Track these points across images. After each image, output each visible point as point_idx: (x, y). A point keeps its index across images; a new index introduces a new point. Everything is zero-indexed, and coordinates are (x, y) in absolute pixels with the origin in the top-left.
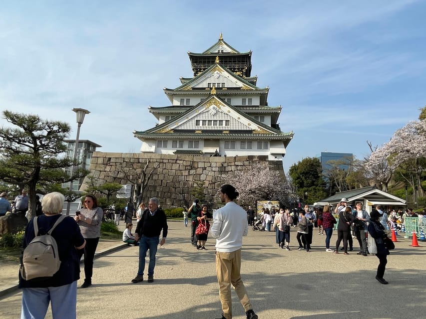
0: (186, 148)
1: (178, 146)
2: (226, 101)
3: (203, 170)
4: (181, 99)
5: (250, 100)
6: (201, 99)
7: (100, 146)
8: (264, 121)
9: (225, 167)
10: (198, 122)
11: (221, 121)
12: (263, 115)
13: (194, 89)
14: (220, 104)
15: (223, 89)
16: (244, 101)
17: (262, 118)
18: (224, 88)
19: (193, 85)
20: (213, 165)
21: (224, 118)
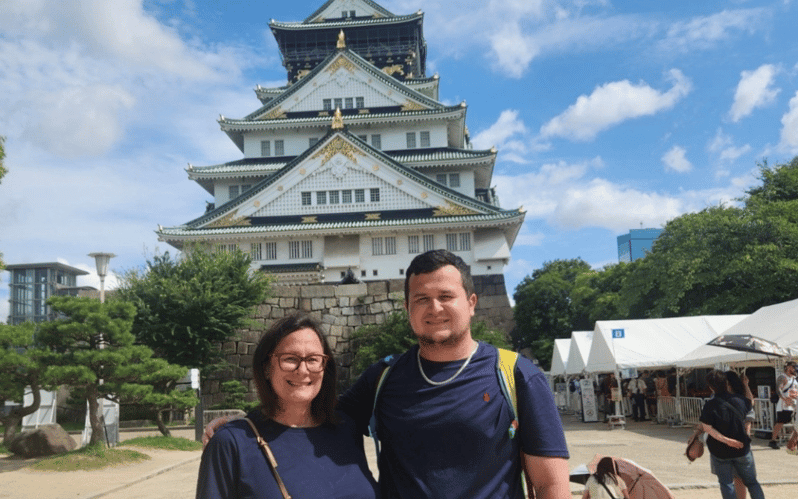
0: (283, 258)
1: (264, 256)
2: (369, 142)
3: (323, 314)
4: (263, 142)
5: (426, 136)
6: (311, 140)
7: (85, 273)
8: (458, 185)
9: (368, 305)
10: (306, 196)
11: (360, 192)
12: (455, 172)
13: (291, 115)
14: (355, 150)
15: (361, 112)
16: (411, 137)
17: (456, 179)
18: (363, 108)
19: (288, 105)
20: (344, 301)
21: (367, 184)
